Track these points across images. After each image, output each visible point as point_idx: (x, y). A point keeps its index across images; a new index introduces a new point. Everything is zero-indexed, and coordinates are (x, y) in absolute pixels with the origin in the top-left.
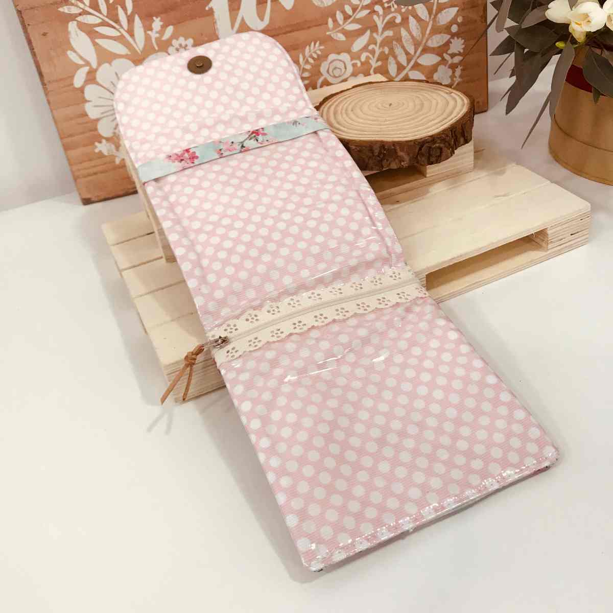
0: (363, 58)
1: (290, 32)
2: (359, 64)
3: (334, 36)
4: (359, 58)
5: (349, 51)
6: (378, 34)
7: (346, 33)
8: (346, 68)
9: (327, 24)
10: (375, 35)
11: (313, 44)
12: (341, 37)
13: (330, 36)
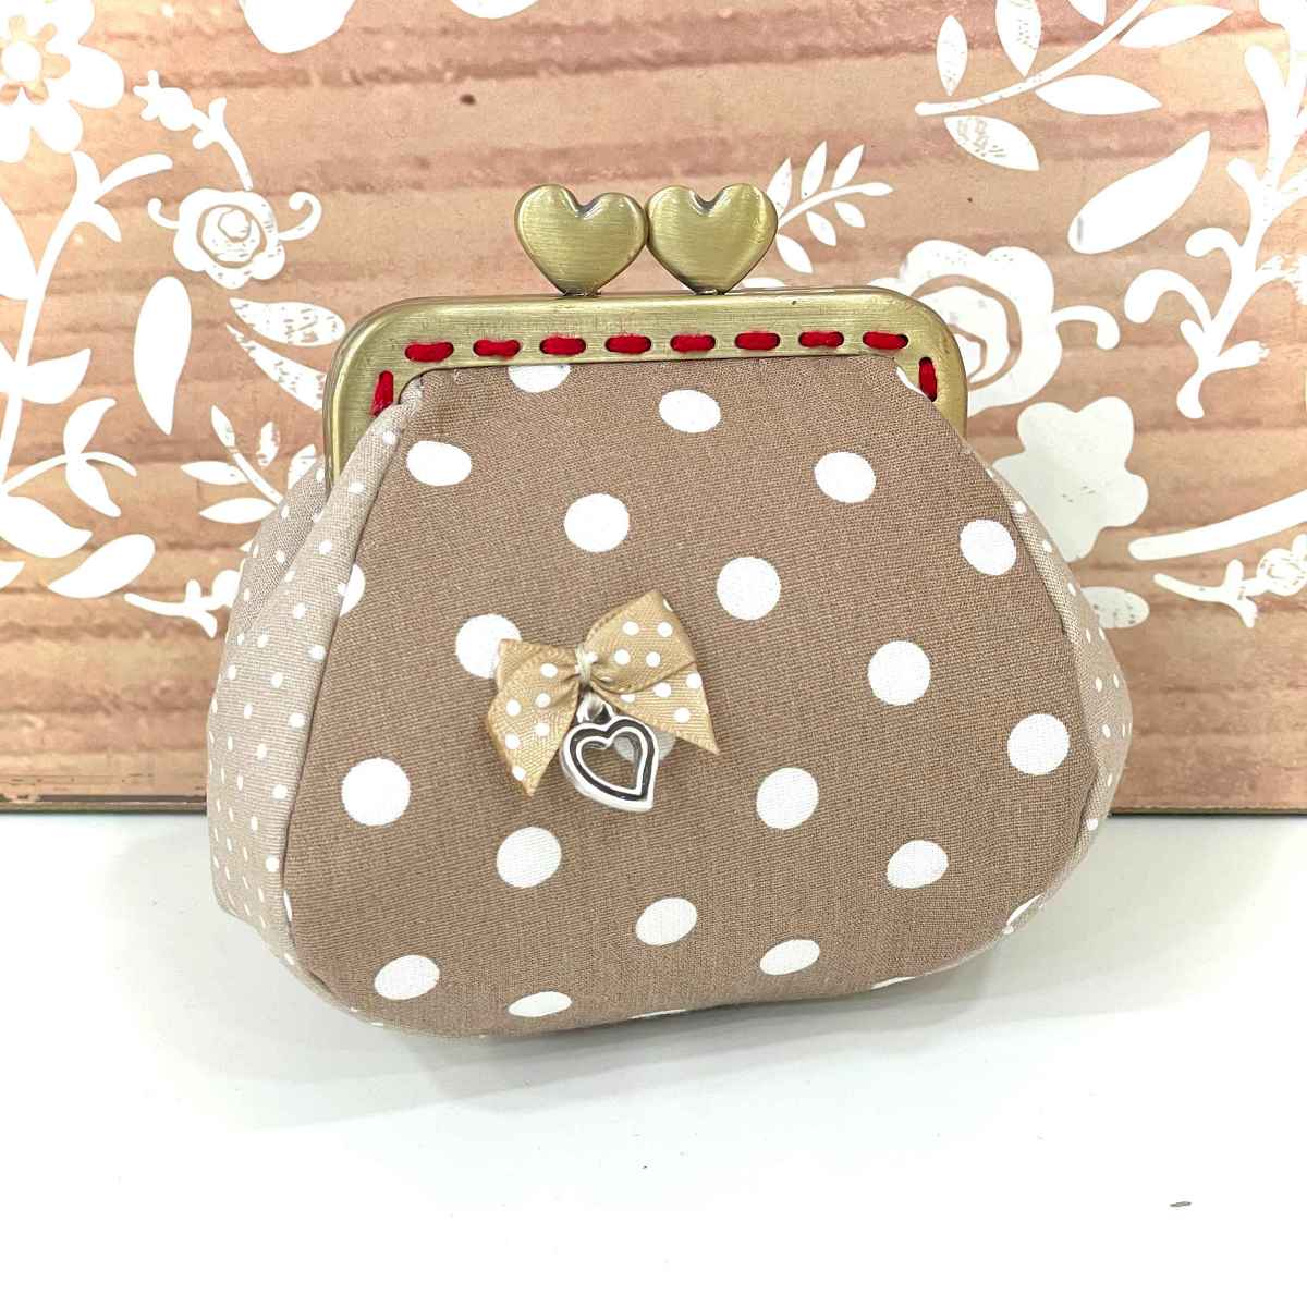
0: (1140, 303)
1: (683, 60)
2: (1108, 335)
3: (964, 132)
4: (1111, 295)
5: (1049, 243)
6: (1261, 173)
7: (1046, 129)
8: (1015, 344)
9: (928, 48)
10: (1239, 169)
11: (819, 156)
12: (1014, 150)
13: (937, 132)
